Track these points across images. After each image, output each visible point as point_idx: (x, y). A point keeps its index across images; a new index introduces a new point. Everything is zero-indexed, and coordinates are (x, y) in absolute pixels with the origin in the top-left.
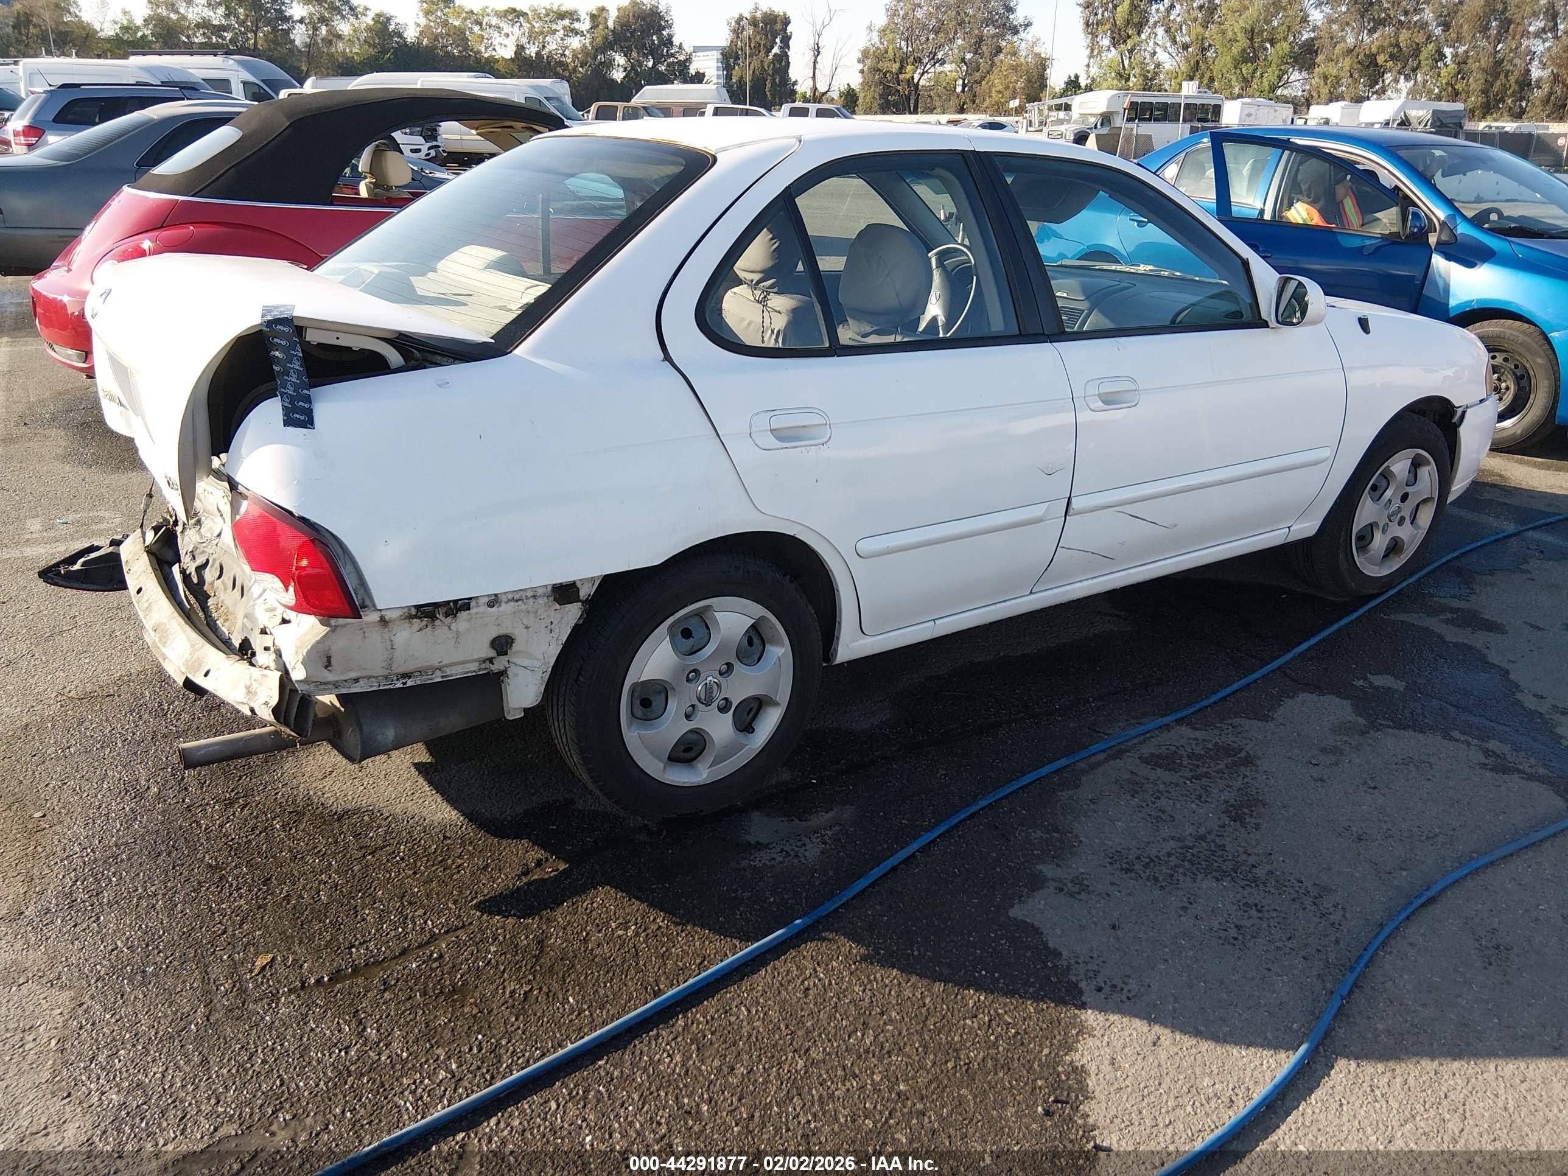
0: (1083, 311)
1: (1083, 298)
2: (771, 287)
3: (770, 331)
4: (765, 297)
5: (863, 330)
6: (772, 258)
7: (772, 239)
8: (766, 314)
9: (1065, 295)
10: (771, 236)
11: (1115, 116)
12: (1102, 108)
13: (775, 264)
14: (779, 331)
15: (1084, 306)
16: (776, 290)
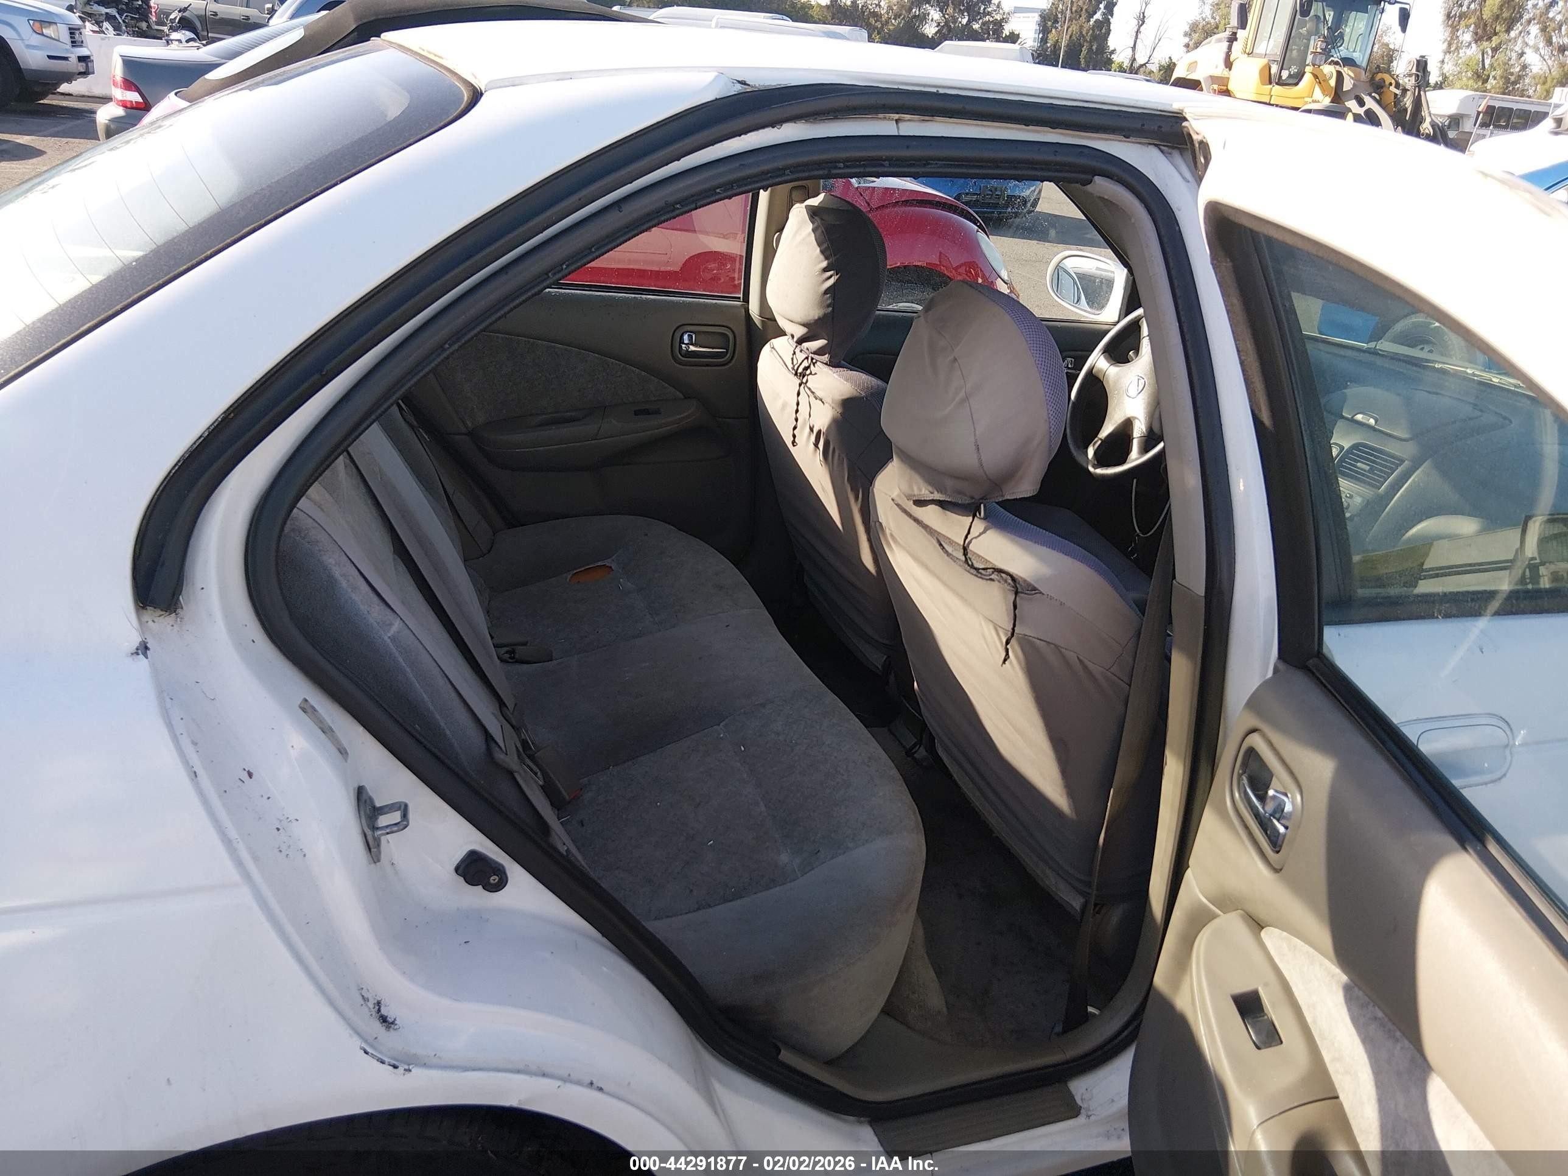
0: (1402, 461)
1: (1406, 436)
2: (820, 352)
3: (808, 429)
4: (806, 368)
5: (916, 492)
6: (821, 304)
7: (825, 270)
8: (803, 398)
9: (1372, 422)
10: (825, 264)
11: (1465, 119)
12: (1452, 109)
13: (825, 315)
14: (819, 432)
15: (1405, 451)
16: (826, 358)
